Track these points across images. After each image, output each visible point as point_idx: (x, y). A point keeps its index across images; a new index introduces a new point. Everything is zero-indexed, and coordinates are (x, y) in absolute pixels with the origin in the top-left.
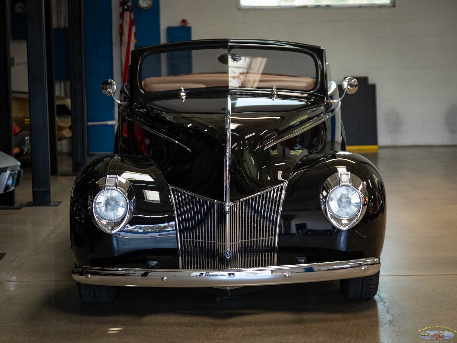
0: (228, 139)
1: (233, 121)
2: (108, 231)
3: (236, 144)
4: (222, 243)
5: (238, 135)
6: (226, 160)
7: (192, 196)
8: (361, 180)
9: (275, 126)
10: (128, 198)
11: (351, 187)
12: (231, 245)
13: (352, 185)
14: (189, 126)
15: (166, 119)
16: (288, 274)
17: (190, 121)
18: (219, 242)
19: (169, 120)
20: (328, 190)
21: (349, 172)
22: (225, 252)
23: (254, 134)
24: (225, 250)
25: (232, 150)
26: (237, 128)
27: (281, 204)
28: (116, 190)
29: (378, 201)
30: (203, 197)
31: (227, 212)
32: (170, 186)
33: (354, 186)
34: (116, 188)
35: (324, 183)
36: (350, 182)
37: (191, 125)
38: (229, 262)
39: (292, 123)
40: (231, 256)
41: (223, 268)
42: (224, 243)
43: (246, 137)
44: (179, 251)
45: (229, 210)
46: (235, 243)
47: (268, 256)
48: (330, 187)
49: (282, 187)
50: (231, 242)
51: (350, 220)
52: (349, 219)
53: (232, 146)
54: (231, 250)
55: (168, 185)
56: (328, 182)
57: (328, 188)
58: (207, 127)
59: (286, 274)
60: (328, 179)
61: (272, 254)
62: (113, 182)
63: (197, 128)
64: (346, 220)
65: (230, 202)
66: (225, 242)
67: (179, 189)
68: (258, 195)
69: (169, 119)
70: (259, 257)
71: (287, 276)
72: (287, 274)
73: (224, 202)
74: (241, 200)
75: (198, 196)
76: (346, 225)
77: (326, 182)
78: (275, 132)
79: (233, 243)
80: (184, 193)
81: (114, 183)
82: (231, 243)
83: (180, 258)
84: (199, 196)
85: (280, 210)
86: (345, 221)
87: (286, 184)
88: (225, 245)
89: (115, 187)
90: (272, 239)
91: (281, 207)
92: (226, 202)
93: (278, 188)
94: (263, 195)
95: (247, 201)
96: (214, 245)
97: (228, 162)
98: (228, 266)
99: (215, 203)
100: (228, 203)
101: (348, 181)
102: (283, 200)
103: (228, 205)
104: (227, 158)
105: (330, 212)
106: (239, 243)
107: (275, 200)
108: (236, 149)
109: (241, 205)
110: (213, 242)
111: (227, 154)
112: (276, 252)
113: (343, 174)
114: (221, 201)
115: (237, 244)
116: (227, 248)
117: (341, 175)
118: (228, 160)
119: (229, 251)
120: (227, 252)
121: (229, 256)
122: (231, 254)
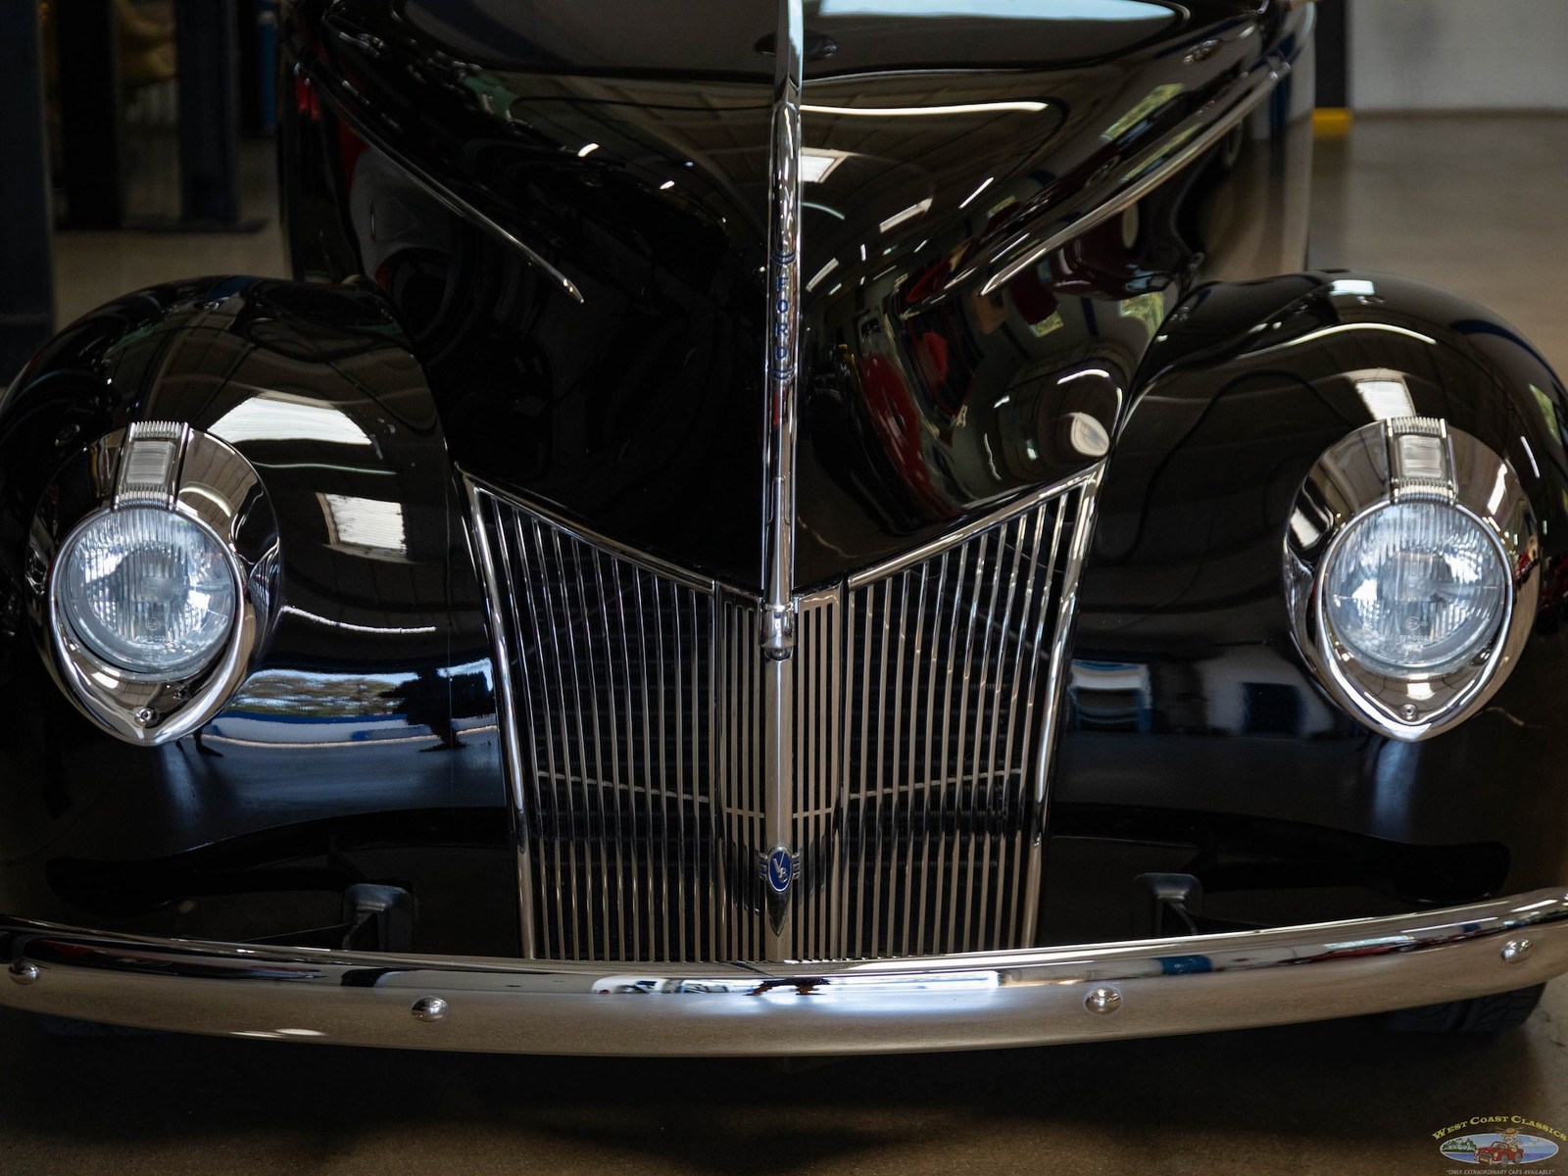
0: (785, 243)
1: (818, 134)
2: (133, 724)
3: (833, 264)
4: (746, 813)
5: (842, 217)
6: (774, 368)
7: (585, 550)
8: (1495, 456)
9: (1033, 152)
10: (239, 551)
11: (1454, 507)
12: (795, 822)
13: (1461, 499)
14: (583, 152)
15: (476, 101)
16: (1108, 995)
17: (594, 118)
18: (729, 805)
19: (492, 112)
20: (1327, 520)
21: (1442, 421)
22: (763, 862)
23: (926, 204)
24: (762, 850)
25: (809, 302)
26: (837, 176)
27: (1071, 580)
28: (174, 511)
30: (647, 556)
31: (777, 650)
32: (469, 478)
34: (172, 498)
35: (1300, 482)
36: (1448, 477)
37: (593, 147)
38: (785, 905)
39: (1114, 131)
40: (795, 882)
41: (751, 958)
42: (757, 815)
43: (886, 226)
44: (519, 824)
45: (786, 634)
46: (817, 812)
47: (994, 855)
48: (1340, 507)
49: (1074, 495)
50: (795, 810)
51: (1445, 683)
52: (1442, 679)
53: (805, 279)
54: (795, 850)
55: (461, 475)
56: (1325, 474)
57: (1327, 507)
58: (674, 165)
59: (1096, 995)
60: (1326, 458)
61: (1018, 840)
62: (160, 462)
63: (623, 166)
64: (1427, 685)
65: (794, 593)
66: (763, 809)
67: (518, 504)
68: (944, 548)
69: (490, 103)
71: (1102, 1002)
72: (1102, 993)
73: (760, 593)
74: (854, 580)
75: (618, 550)
76: (1421, 708)
77: (1314, 474)
78: (1035, 187)
79: (806, 814)
80: (545, 528)
81: (163, 469)
83: (524, 858)
84: (623, 552)
85: (1068, 605)
86: (1420, 691)
87: (1096, 477)
88: (762, 821)
89: (170, 493)
90: (1015, 779)
91: (1072, 595)
92: (768, 598)
93: (1052, 504)
94: (974, 544)
95: (889, 582)
96: (705, 819)
97: (784, 378)
98: (780, 939)
99: (710, 594)
100: (783, 604)
101: (1439, 476)
102: (1082, 558)
103: (780, 608)
104: (780, 358)
105: (1342, 650)
106: (838, 809)
107: (1037, 567)
108: (832, 292)
109: (852, 605)
110: (698, 799)
111: (779, 334)
112: (1040, 830)
113: (1406, 434)
114: (742, 587)
115: (828, 816)
116: (776, 842)
117: (1397, 435)
118: (782, 369)
119: (785, 854)
120: (772, 863)
121: (786, 883)
122: (796, 867)
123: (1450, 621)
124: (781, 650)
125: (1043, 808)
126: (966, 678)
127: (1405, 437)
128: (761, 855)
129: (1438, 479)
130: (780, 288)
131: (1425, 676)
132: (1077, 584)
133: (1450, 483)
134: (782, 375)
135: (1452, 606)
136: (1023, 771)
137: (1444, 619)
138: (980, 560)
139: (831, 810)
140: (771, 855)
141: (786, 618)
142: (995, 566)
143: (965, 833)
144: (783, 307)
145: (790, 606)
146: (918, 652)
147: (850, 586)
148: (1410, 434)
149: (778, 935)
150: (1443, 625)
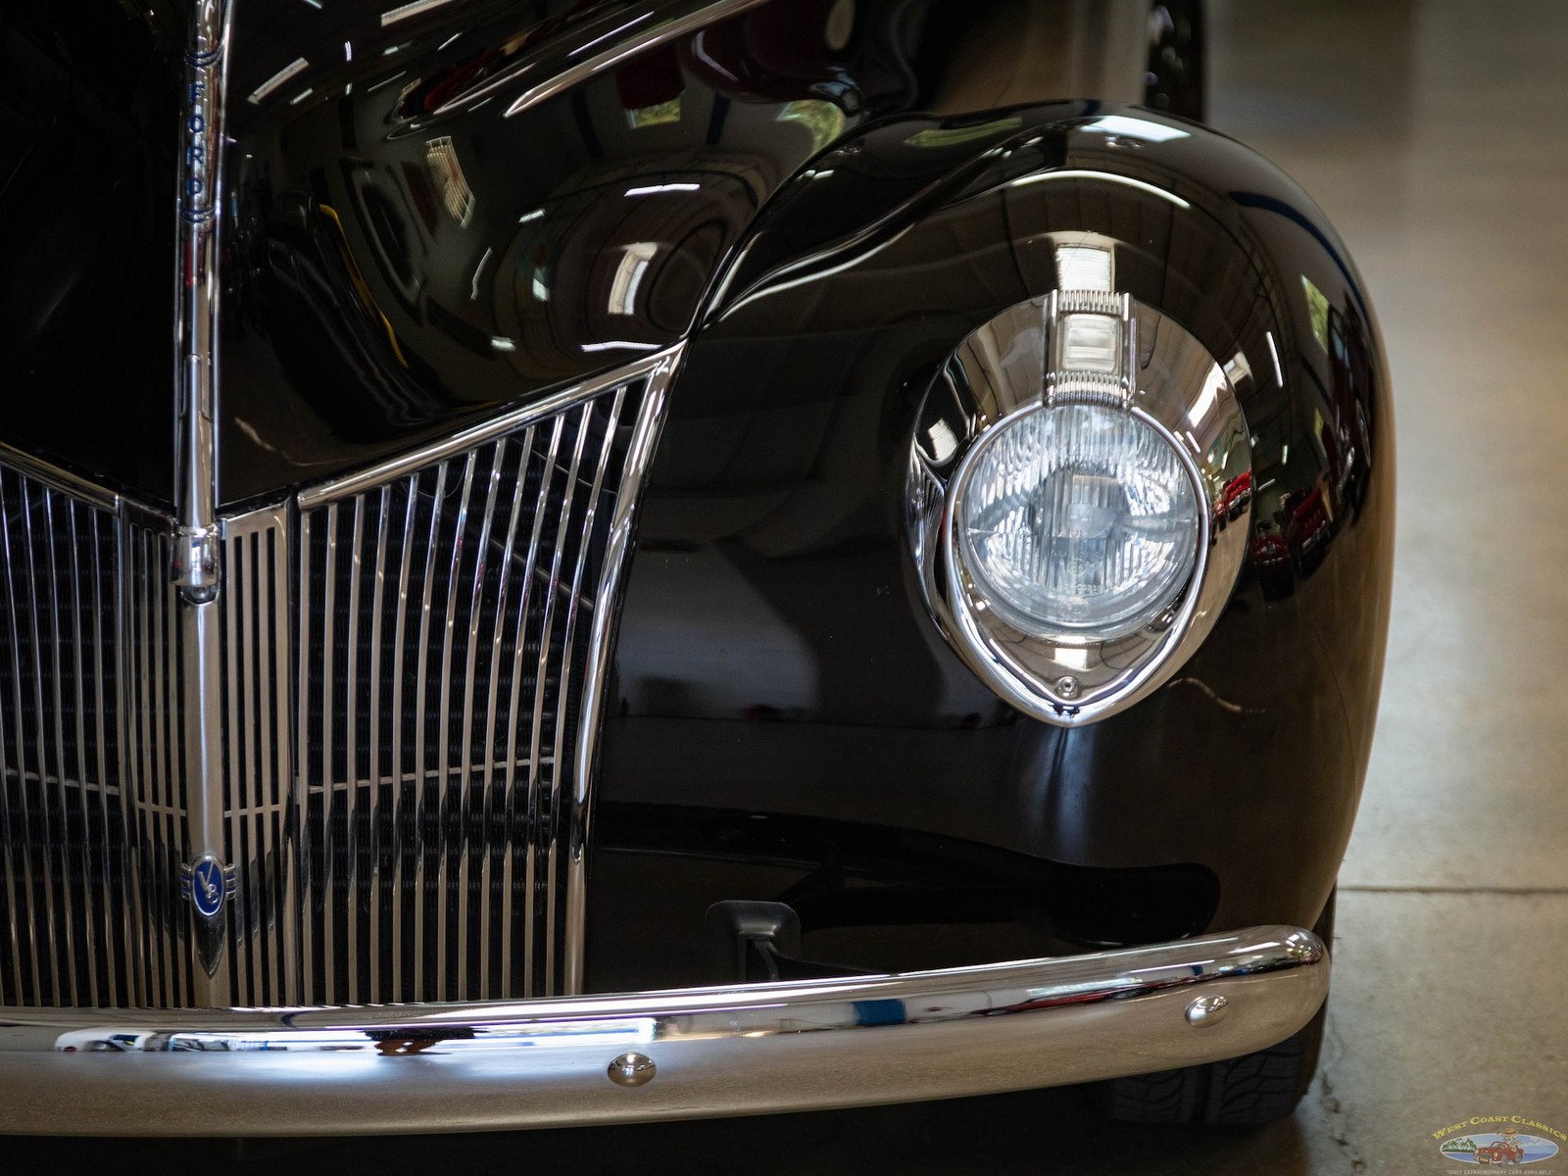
0: (201, 38)
4: (163, 809)
6: (186, 207)
8: (1208, 355)
11: (1129, 410)
12: (228, 822)
13: (1138, 399)
18: (142, 799)
20: (970, 425)
21: (1128, 295)
22: (187, 876)
24: (185, 860)
27: (625, 502)
29: (1326, 469)
31: (198, 590)
33: (1151, 408)
36: (1123, 372)
38: (219, 935)
40: (231, 903)
42: (177, 812)
45: (207, 569)
46: (259, 810)
48: (986, 402)
49: (636, 390)
50: (227, 806)
51: (1107, 655)
54: (229, 860)
56: (976, 354)
57: (972, 409)
59: (622, 1059)
61: (552, 853)
64: (1083, 652)
65: (219, 511)
66: (184, 805)
70: (453, 874)
71: (629, 1071)
72: (632, 1056)
73: (172, 511)
74: (307, 498)
76: (1079, 681)
79: (243, 812)
82: (228, 814)
85: (619, 534)
86: (1072, 658)
87: (669, 365)
88: (184, 821)
90: (545, 771)
91: (626, 521)
92: (184, 521)
95: (360, 500)
96: (115, 820)
97: (199, 221)
98: (212, 982)
99: (113, 513)
100: (202, 527)
101: (1110, 369)
102: (641, 472)
103: (201, 533)
104: (193, 193)
105: (976, 598)
106: (292, 807)
107: (578, 484)
108: (296, 100)
109: (305, 530)
110: (106, 790)
111: (192, 161)
112: (582, 840)
113: (1074, 312)
114: (154, 504)
115: (275, 815)
116: (202, 849)
117: (1063, 314)
118: (196, 208)
119: (215, 866)
120: (197, 878)
121: (217, 904)
122: (232, 883)
123: (1127, 565)
124: (203, 589)
125: (585, 810)
126: (474, 632)
127: (1073, 316)
128: (183, 866)
129: (1108, 374)
130: (194, 99)
131: (1080, 639)
132: (633, 507)
133: (1125, 379)
134: (196, 217)
135: (1128, 546)
136: (556, 761)
137: (1118, 561)
138: (494, 472)
139: (282, 807)
140: (195, 867)
141: (206, 546)
142: (516, 481)
143: (476, 843)
144: (197, 125)
145: (211, 530)
146: (403, 596)
147: (301, 505)
148: (1080, 312)
149: (210, 977)
150: (1118, 569)
